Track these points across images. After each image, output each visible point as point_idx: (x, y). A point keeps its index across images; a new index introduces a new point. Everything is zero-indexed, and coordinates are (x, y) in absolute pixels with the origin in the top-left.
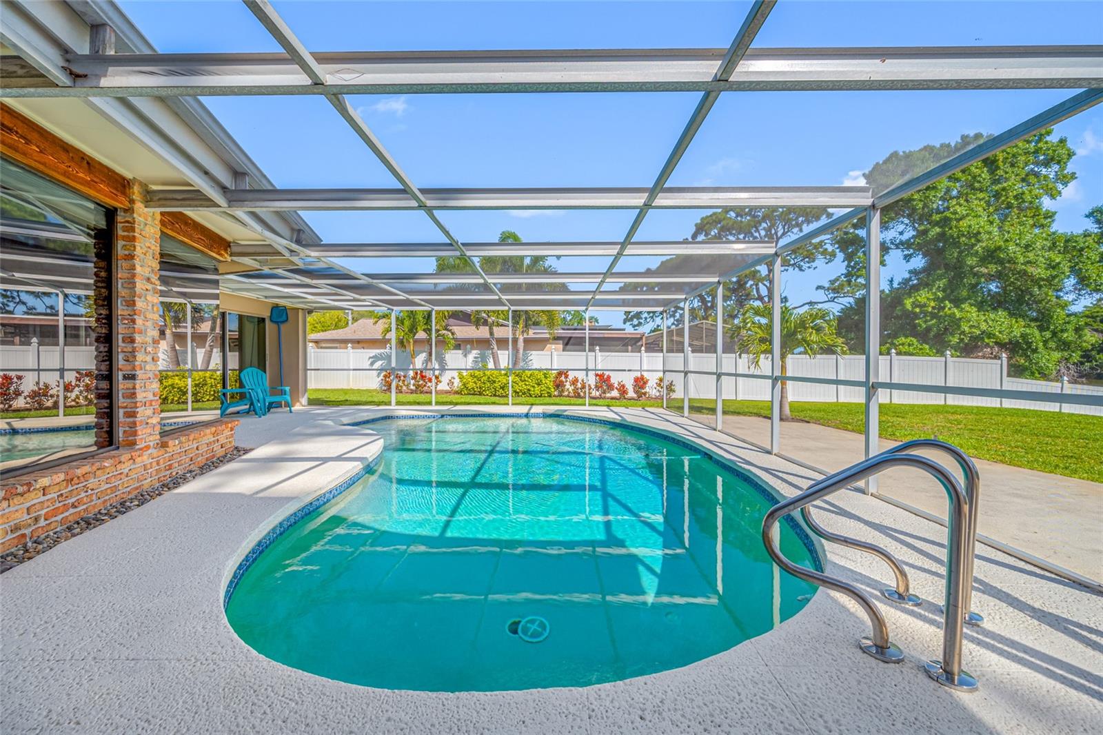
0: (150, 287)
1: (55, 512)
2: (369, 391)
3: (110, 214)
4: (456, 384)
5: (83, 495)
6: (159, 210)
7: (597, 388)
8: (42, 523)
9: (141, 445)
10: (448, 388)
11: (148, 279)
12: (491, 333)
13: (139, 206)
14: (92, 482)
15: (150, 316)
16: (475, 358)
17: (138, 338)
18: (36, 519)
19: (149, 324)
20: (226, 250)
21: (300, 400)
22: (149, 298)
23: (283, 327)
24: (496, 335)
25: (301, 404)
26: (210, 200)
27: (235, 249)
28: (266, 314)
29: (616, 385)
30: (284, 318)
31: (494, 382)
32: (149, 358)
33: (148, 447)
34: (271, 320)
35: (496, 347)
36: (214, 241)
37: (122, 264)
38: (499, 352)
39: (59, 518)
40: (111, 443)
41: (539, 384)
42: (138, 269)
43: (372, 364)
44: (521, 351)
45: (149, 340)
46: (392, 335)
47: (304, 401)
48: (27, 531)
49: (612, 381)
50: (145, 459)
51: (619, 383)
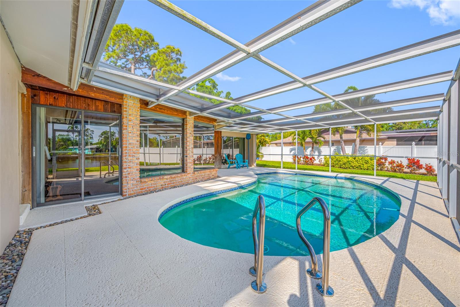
0: (191, 135)
1: (169, 184)
2: (288, 163)
3: (183, 120)
4: (322, 162)
5: (175, 181)
6: (193, 116)
7: (409, 167)
8: (167, 185)
9: (188, 172)
10: (319, 163)
11: (190, 133)
12: (341, 138)
13: (188, 117)
14: (177, 179)
15: (191, 142)
16: (335, 149)
17: (188, 147)
18: (165, 184)
19: (191, 144)
20: (215, 122)
21: (254, 164)
22: (191, 138)
23: (249, 140)
24: (344, 138)
25: (254, 166)
26: (195, 113)
27: (218, 121)
28: (245, 136)
29: (424, 166)
30: (250, 137)
31: (340, 161)
32: (191, 152)
33: (190, 173)
34: (247, 139)
35: (344, 145)
36: (211, 120)
37: (185, 130)
38: (345, 147)
39: (170, 185)
40: (183, 171)
41: (366, 163)
42: (188, 131)
43: (291, 152)
44: (358, 146)
45: (191, 148)
46: (296, 141)
47: (255, 165)
48: (164, 186)
49: (421, 163)
50: (189, 176)
51: (426, 165)
